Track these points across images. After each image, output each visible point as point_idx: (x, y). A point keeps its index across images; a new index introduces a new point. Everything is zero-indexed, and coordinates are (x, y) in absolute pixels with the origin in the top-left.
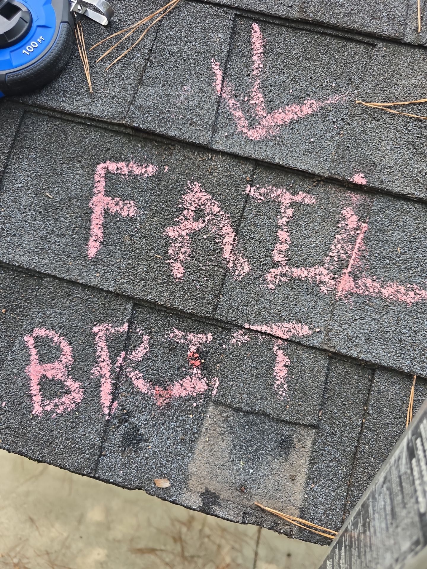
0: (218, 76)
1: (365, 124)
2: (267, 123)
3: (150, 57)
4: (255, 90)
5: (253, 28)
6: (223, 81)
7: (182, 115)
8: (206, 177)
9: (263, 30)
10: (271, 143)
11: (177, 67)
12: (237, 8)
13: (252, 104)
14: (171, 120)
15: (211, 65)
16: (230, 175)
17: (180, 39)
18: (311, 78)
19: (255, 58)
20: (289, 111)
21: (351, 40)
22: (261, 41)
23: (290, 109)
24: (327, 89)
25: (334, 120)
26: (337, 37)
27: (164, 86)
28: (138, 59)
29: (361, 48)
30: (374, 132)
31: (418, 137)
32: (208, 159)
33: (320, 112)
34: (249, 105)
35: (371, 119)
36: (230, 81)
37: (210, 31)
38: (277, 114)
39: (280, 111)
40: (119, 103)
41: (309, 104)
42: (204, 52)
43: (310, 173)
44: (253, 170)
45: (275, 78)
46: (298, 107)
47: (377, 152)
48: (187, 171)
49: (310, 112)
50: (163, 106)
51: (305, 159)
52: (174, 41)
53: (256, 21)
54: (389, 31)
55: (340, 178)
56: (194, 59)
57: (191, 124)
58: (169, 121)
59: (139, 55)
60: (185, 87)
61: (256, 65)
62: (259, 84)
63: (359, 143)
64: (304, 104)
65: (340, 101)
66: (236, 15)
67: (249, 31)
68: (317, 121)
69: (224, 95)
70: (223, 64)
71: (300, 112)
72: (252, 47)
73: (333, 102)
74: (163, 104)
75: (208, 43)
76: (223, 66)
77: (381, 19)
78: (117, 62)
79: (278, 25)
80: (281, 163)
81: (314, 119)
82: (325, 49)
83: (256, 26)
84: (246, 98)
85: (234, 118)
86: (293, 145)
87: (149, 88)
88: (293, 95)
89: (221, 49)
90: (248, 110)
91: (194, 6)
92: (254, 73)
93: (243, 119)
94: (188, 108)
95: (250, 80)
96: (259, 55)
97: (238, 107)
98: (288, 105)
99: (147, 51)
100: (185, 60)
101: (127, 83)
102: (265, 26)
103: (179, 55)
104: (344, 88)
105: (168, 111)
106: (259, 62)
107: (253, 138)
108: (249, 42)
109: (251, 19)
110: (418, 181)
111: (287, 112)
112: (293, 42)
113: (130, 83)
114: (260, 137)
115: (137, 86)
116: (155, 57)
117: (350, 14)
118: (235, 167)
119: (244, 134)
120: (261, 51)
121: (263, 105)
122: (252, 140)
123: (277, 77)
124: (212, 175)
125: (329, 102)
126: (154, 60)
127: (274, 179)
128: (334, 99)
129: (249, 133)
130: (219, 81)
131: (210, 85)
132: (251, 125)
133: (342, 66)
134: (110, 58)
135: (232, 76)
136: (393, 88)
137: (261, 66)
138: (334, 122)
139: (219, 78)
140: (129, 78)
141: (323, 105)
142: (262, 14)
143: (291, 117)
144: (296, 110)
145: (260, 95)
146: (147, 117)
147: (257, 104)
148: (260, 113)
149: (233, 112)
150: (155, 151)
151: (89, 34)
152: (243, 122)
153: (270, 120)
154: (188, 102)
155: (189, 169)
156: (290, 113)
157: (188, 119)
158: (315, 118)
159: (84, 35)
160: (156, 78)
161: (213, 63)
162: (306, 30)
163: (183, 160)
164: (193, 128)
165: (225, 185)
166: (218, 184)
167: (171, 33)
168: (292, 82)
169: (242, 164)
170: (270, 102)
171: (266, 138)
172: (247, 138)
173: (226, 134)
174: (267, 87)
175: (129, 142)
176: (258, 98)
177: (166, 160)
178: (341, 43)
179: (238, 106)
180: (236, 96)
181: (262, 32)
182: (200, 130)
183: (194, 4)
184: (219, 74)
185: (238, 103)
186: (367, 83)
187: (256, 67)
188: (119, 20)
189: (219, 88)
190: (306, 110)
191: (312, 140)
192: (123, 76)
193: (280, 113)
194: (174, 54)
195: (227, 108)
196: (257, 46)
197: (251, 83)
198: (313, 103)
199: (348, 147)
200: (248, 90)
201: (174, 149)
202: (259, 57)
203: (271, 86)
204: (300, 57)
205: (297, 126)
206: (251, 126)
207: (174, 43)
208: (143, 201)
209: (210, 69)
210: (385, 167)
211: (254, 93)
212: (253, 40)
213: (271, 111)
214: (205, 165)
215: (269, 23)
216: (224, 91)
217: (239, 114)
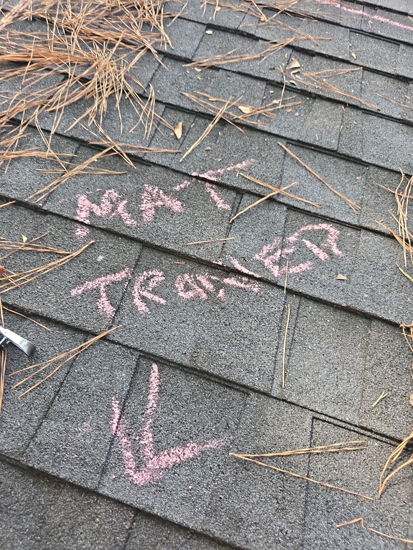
0: (115, 414)
1: (237, 473)
2: (152, 466)
3: (59, 390)
4: (146, 429)
5: (152, 368)
6: (119, 419)
7: (77, 454)
8: (88, 522)
9: (160, 371)
10: (153, 490)
11: (82, 403)
12: (141, 351)
13: (142, 444)
14: (65, 460)
15: (111, 402)
16: (111, 522)
17: (89, 375)
18: (195, 421)
19: (150, 397)
20: (173, 454)
21: (231, 388)
22: (158, 381)
23: (174, 452)
24: (208, 433)
25: (211, 466)
26: (219, 383)
27: (66, 420)
28: (50, 390)
29: (237, 396)
30: (244, 482)
31: (281, 490)
32: (94, 502)
33: (200, 456)
34: (139, 445)
35: (242, 469)
36: (126, 419)
37: (116, 370)
38: (163, 456)
39: (166, 453)
40: (21, 436)
41: (191, 447)
42: (107, 390)
43: (184, 527)
44: (134, 517)
45: (165, 418)
46: (181, 450)
47: (246, 506)
48: (71, 515)
49: (191, 456)
50: (61, 443)
51: (182, 508)
52: (83, 376)
53: (157, 362)
54: (260, 385)
55: (211, 536)
56: (98, 396)
57: (83, 465)
58: (63, 461)
59: (51, 387)
60: (84, 423)
61: (150, 405)
62: (151, 423)
63: (230, 495)
64: (187, 447)
65: (218, 446)
66: (140, 355)
67: (149, 371)
68: (196, 465)
69: (119, 434)
70: (122, 403)
71: (182, 455)
72: (150, 386)
73: (212, 446)
74: (62, 441)
75: (113, 381)
76: (121, 405)
77: (254, 373)
78: (31, 391)
79: (173, 367)
80: (159, 514)
81: (194, 464)
82: (209, 393)
83: (155, 367)
84: (137, 438)
85: (123, 458)
86: (173, 493)
87: (53, 422)
88: (178, 437)
89: (122, 388)
90: (138, 450)
91: (106, 345)
92: (148, 412)
93: (132, 460)
94: (83, 447)
95: (143, 419)
96: (154, 394)
97: (129, 447)
98: (173, 447)
99: (58, 383)
100: (90, 396)
101: (34, 413)
102: (163, 367)
103: (86, 390)
104: (222, 433)
105: (65, 449)
106: (153, 401)
107: (138, 482)
108: (148, 381)
109: (152, 360)
110: (280, 542)
111: (171, 454)
112: (184, 384)
113: (37, 414)
114: (144, 481)
115: (43, 419)
116: (64, 391)
117: (230, 367)
118: (117, 512)
119: (131, 476)
120: (156, 390)
121: (151, 445)
122: (136, 485)
123: (166, 418)
124: (94, 520)
125: (208, 446)
126: (62, 394)
127: (152, 529)
128: (213, 444)
129: (135, 476)
130: (115, 421)
131: (108, 423)
132: (138, 467)
133: (221, 411)
134: (24, 386)
135: (128, 413)
136: (262, 438)
137: (155, 405)
138: (211, 468)
139: (117, 416)
140: (36, 409)
141: (203, 449)
142: (161, 358)
143: (174, 461)
144: (180, 453)
145: (150, 435)
146: (44, 455)
147: (146, 445)
148: (147, 454)
149: (124, 451)
150: (46, 487)
151: (12, 360)
152: (131, 463)
153: (156, 463)
154: (85, 440)
155: (73, 512)
156: (174, 455)
157: (81, 459)
158: (195, 462)
159: (7, 361)
160: (61, 412)
161: (113, 401)
162: (195, 374)
163: (70, 501)
164: (84, 469)
165: (105, 533)
166: (98, 532)
167: (82, 369)
168: (179, 423)
169: (124, 510)
170: (158, 442)
171: (149, 483)
172: (132, 482)
173: (114, 477)
174: (157, 427)
175: (23, 475)
176: (148, 439)
177: (53, 499)
178: (223, 389)
179: (129, 445)
180: (129, 435)
181: (160, 372)
182: (90, 472)
183: (107, 344)
184: (117, 411)
185: (130, 442)
186: (241, 431)
187: (151, 406)
188: (41, 350)
189: (114, 427)
190: (189, 454)
191: (190, 487)
192: (32, 406)
193: (165, 456)
194: (81, 389)
195: (120, 447)
196: (154, 386)
197: (144, 422)
198: (194, 447)
199: (221, 498)
200: (140, 429)
201: (63, 488)
202: (154, 396)
203: (161, 426)
204: (188, 399)
205: (178, 471)
206: (138, 469)
207: (83, 379)
208: (22, 546)
209: (110, 406)
210: (251, 524)
211: (145, 433)
212: (151, 380)
213: (157, 452)
214: (89, 509)
215: (166, 365)
216: (119, 429)
217: (129, 454)
